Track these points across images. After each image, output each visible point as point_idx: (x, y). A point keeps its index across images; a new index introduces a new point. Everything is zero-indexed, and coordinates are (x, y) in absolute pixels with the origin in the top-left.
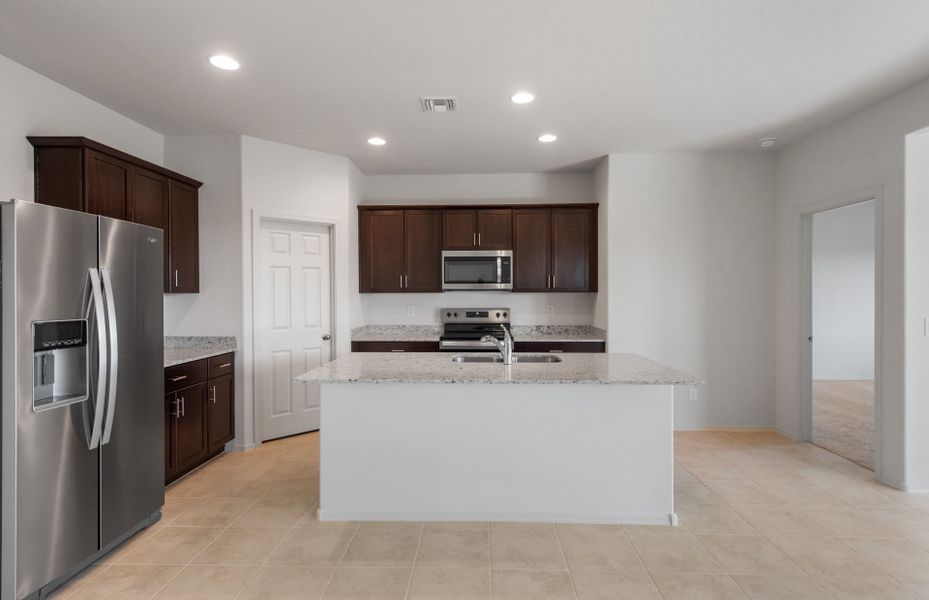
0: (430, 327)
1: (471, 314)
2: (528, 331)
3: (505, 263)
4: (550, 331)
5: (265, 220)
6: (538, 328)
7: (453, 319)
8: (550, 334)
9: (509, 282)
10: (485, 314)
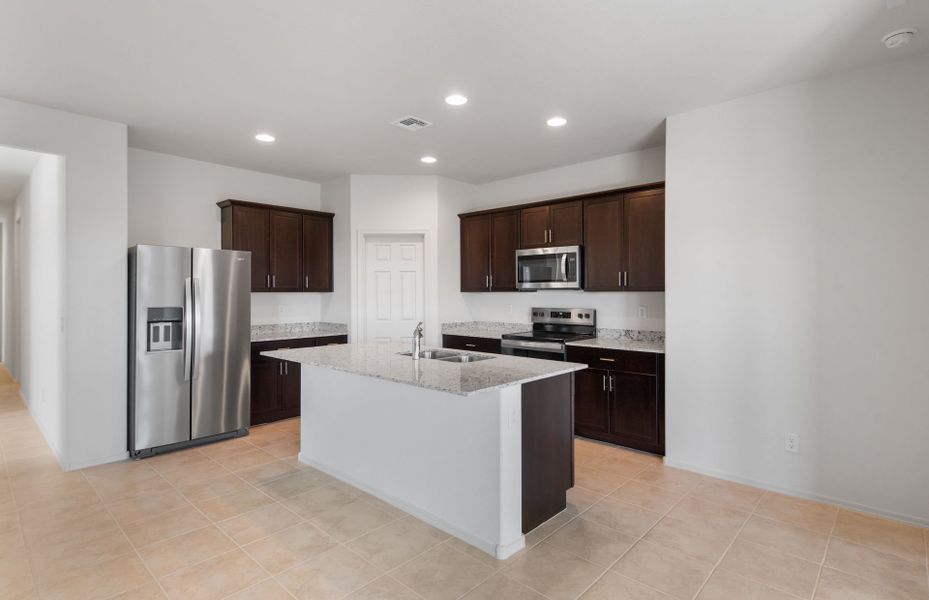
0: (524, 325)
1: (555, 314)
2: (617, 335)
3: (572, 260)
4: (640, 338)
5: (368, 237)
6: (628, 332)
7: (540, 320)
8: (641, 340)
9: (575, 281)
10: (567, 315)
